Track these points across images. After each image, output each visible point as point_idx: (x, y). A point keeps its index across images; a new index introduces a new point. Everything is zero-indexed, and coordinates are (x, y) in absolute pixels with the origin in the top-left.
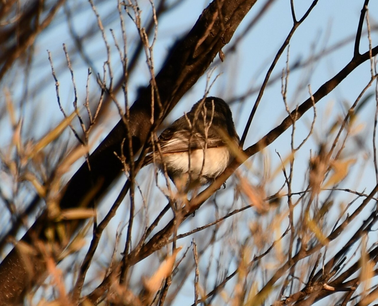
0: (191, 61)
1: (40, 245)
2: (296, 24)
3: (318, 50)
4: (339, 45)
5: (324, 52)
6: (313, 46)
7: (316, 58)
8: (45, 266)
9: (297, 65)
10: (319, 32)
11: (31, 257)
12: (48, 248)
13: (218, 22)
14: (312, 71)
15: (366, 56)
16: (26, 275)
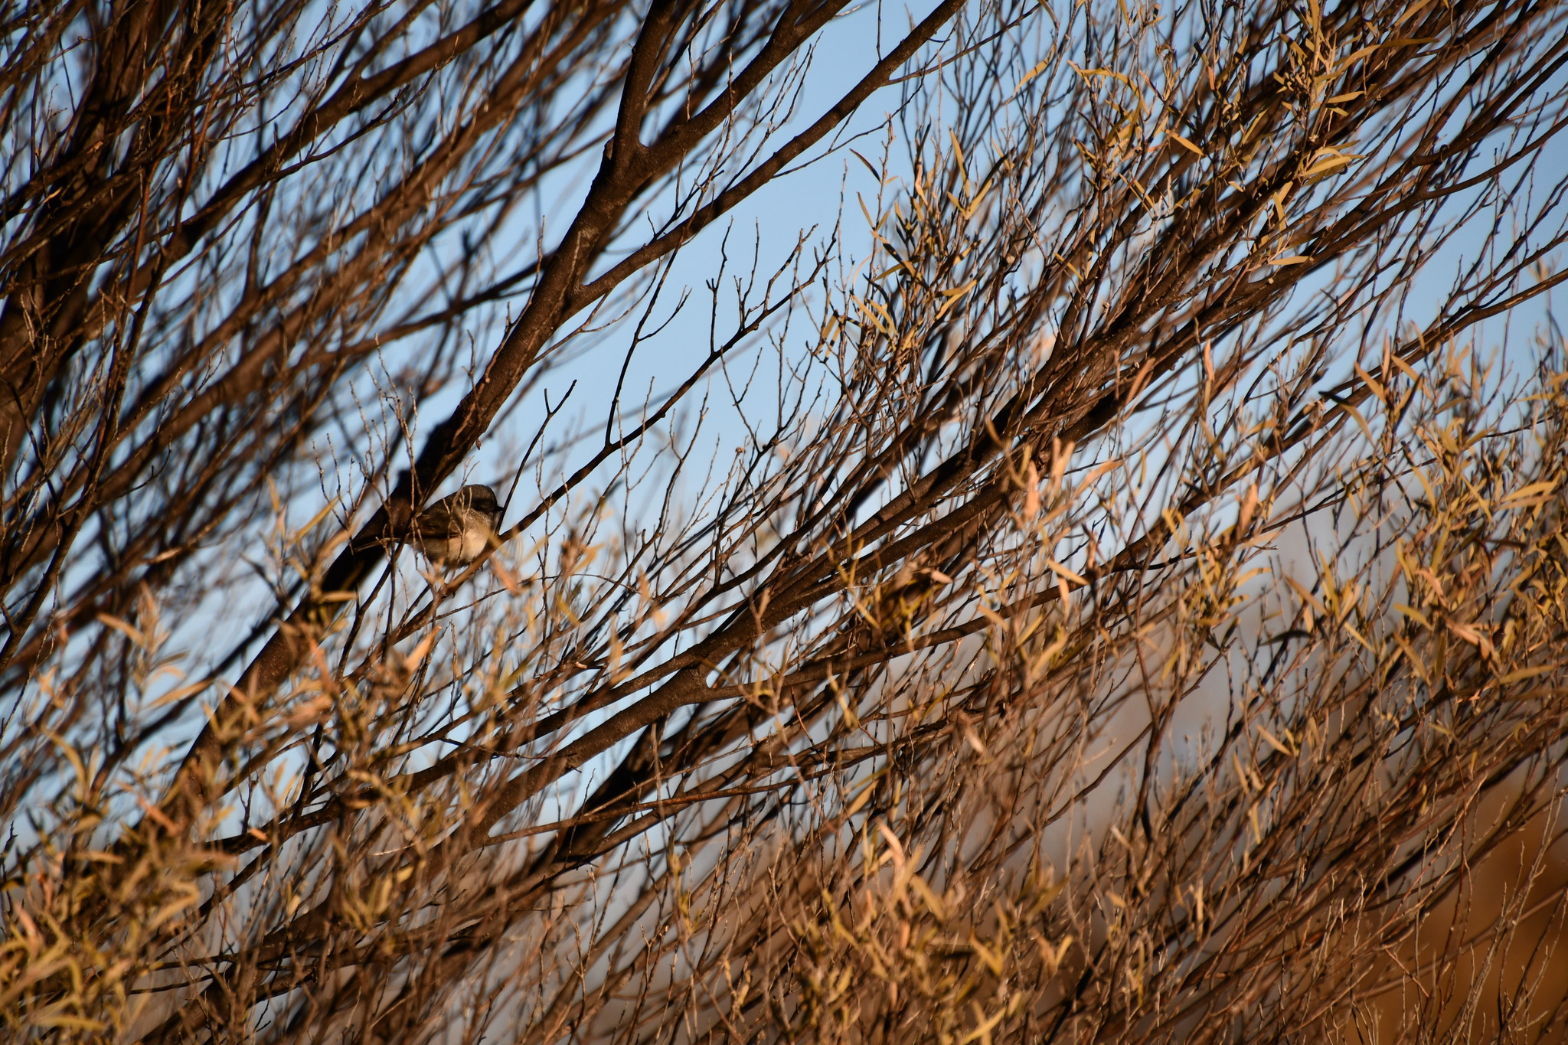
0: (449, 450)
1: (304, 626)
2: (550, 414)
3: (571, 436)
4: (592, 432)
5: (578, 438)
6: (567, 433)
7: (568, 445)
8: (308, 646)
9: (551, 451)
10: (573, 419)
11: (293, 637)
12: (310, 629)
13: (476, 412)
14: (565, 457)
15: (617, 446)
16: (289, 655)
